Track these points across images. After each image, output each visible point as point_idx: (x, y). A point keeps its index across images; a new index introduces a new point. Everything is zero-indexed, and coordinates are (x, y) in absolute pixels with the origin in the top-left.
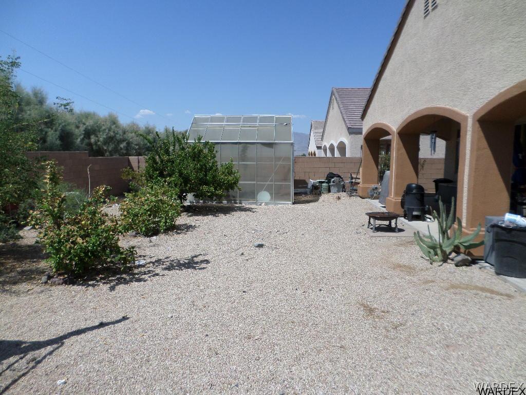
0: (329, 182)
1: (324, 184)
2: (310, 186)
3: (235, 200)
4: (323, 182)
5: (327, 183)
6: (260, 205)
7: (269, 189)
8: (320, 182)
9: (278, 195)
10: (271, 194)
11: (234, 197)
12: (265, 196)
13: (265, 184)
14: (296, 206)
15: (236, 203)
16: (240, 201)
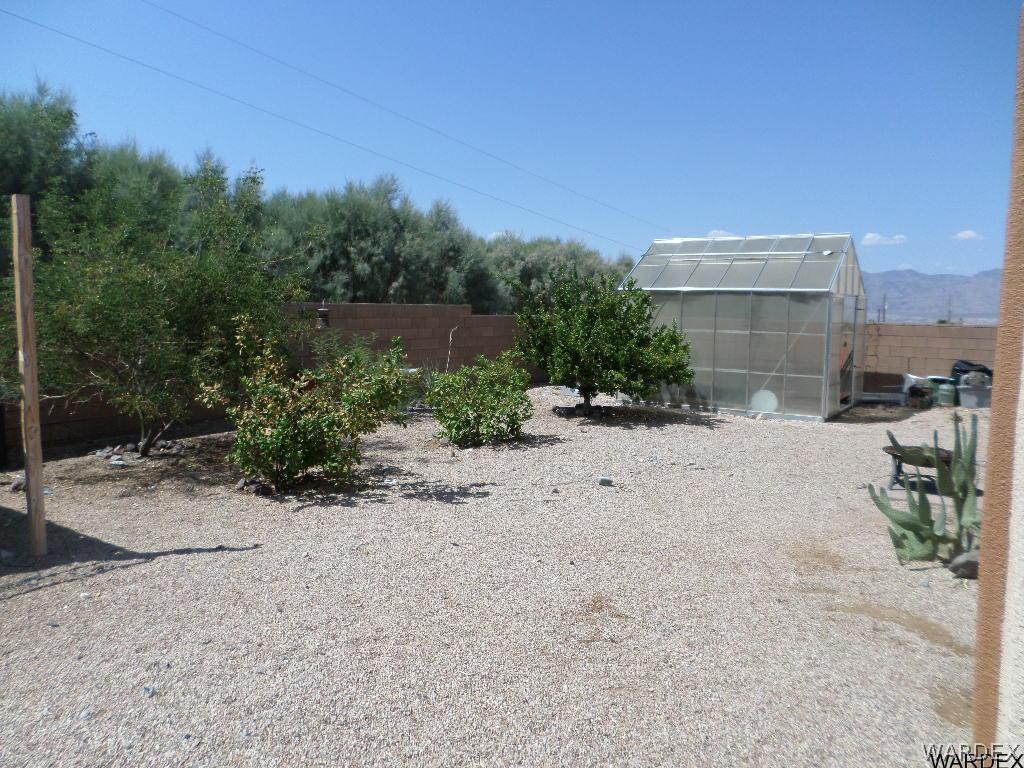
0: (956, 383)
1: (944, 387)
2: (906, 387)
3: (705, 405)
4: (943, 382)
5: (951, 383)
6: (754, 417)
7: (776, 387)
8: (935, 380)
9: (795, 399)
10: (779, 397)
11: (703, 398)
12: (766, 400)
13: (767, 377)
14: (835, 426)
15: (706, 410)
16: (715, 405)
